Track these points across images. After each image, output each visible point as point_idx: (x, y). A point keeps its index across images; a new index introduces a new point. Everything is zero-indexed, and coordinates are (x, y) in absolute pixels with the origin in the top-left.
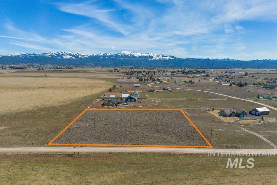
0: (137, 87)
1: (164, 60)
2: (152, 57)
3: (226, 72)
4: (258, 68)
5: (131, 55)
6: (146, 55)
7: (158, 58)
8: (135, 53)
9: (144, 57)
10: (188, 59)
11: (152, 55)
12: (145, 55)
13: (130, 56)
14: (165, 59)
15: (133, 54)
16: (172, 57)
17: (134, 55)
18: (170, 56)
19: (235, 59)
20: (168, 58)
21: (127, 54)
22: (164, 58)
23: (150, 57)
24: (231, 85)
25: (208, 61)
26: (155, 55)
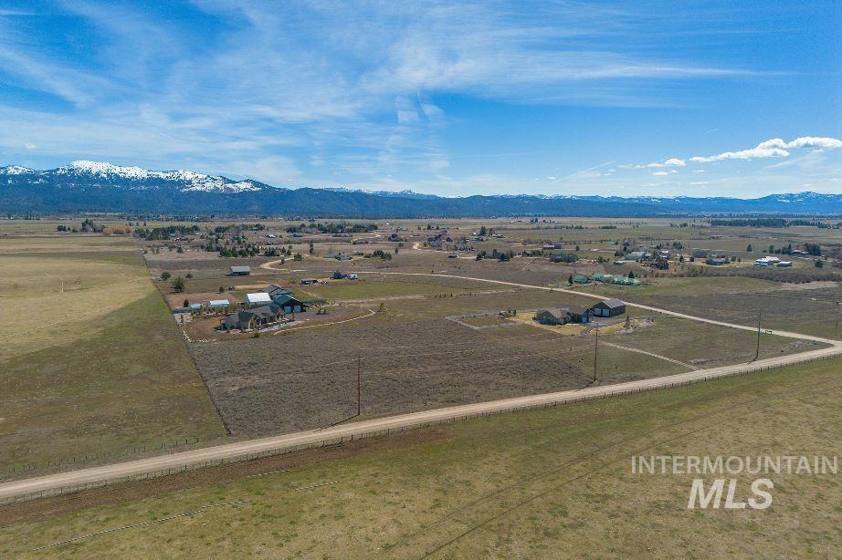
0: (240, 274)
1: (232, 195)
2: (190, 182)
3: (429, 228)
4: (486, 217)
5: (108, 175)
6: (167, 175)
7: (209, 186)
8: (124, 170)
9: (159, 181)
10: (307, 192)
11: (189, 176)
12: (163, 176)
13: (105, 176)
14: (233, 190)
15: (116, 170)
16: (256, 184)
17: (121, 175)
18: (246, 181)
19: (426, 193)
20: (243, 186)
21: (94, 171)
22: (230, 185)
23: (182, 183)
24: (479, 258)
25: (359, 196)
26: (197, 176)
